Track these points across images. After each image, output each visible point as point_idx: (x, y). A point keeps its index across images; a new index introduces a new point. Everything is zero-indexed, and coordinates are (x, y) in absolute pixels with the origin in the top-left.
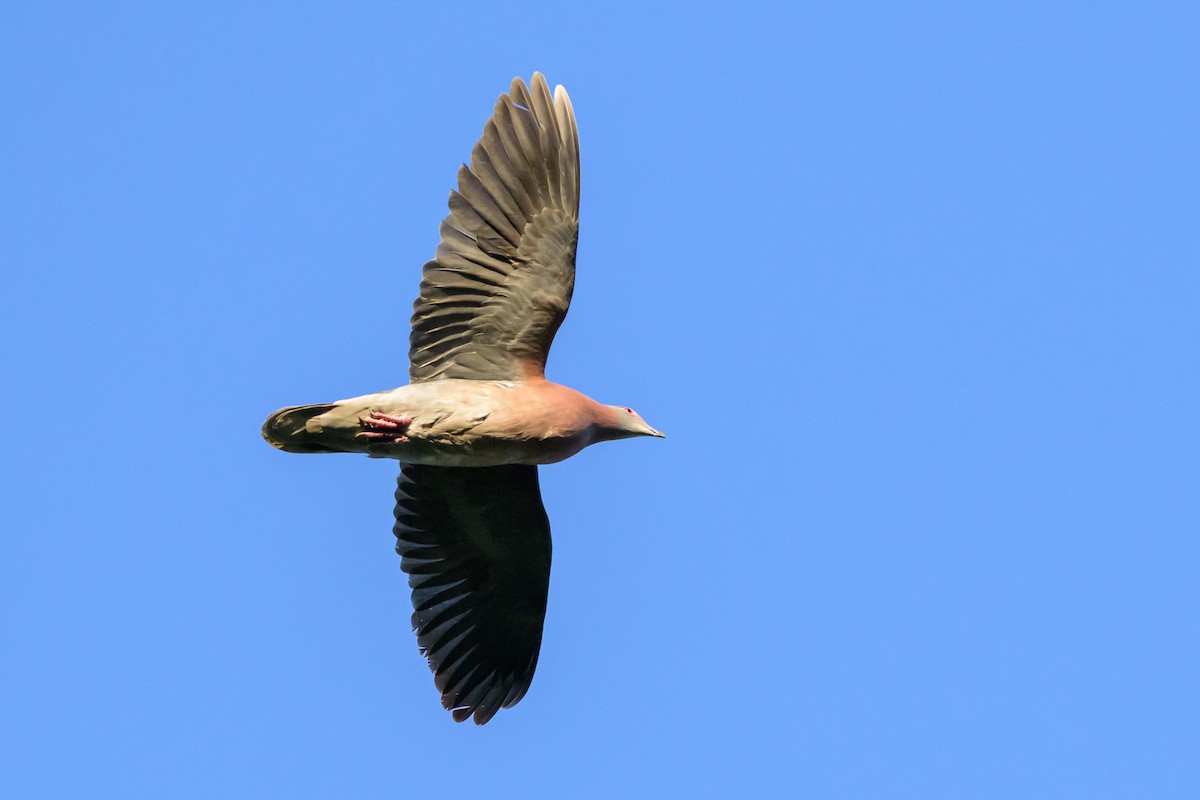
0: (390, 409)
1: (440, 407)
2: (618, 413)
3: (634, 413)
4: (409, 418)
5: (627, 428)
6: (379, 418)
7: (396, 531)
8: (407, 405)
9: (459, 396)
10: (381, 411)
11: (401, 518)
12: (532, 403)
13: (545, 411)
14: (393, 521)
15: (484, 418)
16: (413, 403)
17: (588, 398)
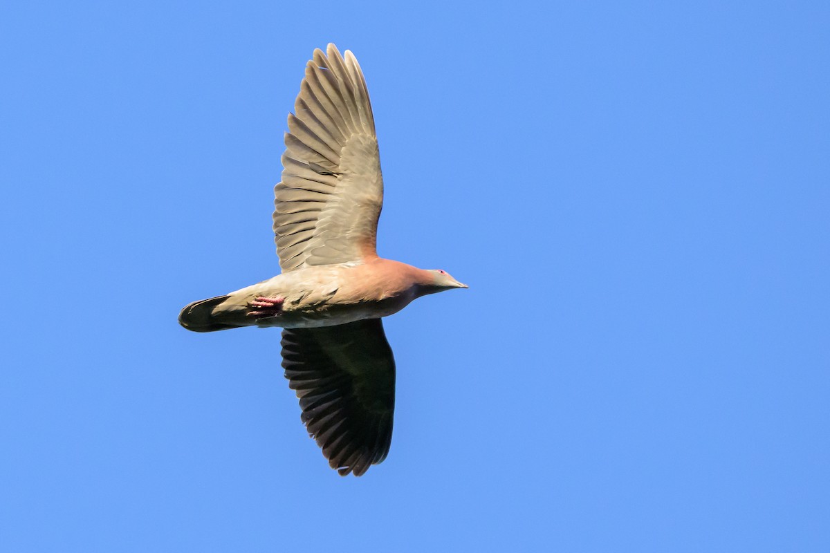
0: (268, 294)
1: (302, 288)
2: (434, 274)
3: (446, 273)
4: (282, 298)
5: (440, 284)
6: (261, 301)
7: (284, 365)
8: (279, 289)
9: (316, 278)
10: (261, 296)
11: (286, 357)
12: (368, 276)
13: (378, 281)
14: (281, 359)
15: (335, 292)
16: (283, 287)
17: (410, 266)
